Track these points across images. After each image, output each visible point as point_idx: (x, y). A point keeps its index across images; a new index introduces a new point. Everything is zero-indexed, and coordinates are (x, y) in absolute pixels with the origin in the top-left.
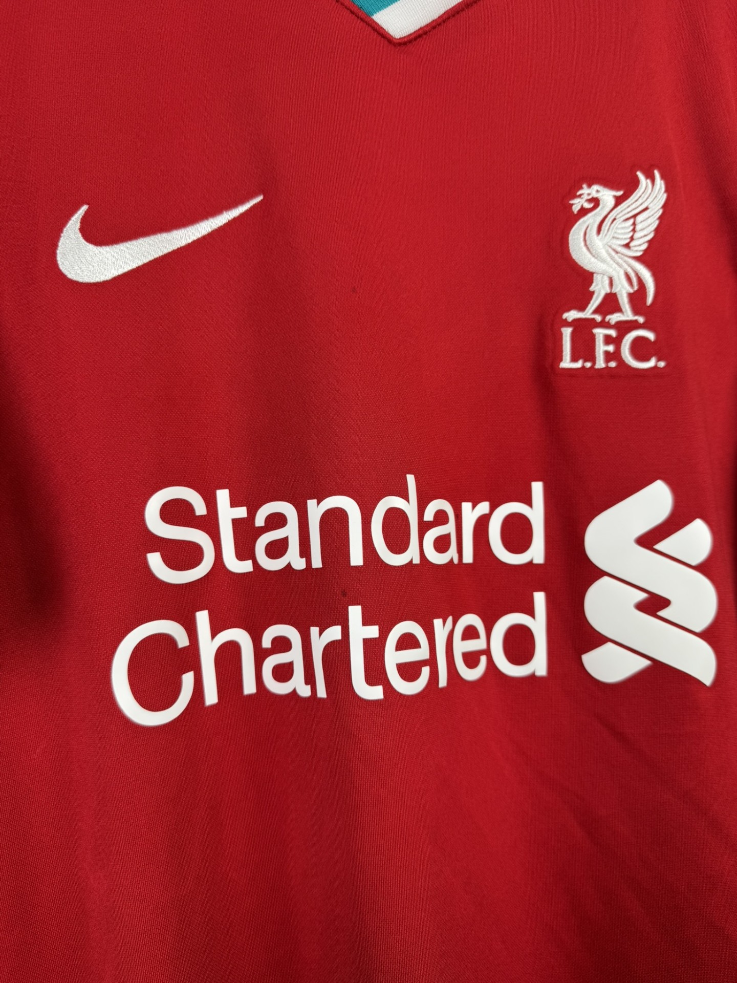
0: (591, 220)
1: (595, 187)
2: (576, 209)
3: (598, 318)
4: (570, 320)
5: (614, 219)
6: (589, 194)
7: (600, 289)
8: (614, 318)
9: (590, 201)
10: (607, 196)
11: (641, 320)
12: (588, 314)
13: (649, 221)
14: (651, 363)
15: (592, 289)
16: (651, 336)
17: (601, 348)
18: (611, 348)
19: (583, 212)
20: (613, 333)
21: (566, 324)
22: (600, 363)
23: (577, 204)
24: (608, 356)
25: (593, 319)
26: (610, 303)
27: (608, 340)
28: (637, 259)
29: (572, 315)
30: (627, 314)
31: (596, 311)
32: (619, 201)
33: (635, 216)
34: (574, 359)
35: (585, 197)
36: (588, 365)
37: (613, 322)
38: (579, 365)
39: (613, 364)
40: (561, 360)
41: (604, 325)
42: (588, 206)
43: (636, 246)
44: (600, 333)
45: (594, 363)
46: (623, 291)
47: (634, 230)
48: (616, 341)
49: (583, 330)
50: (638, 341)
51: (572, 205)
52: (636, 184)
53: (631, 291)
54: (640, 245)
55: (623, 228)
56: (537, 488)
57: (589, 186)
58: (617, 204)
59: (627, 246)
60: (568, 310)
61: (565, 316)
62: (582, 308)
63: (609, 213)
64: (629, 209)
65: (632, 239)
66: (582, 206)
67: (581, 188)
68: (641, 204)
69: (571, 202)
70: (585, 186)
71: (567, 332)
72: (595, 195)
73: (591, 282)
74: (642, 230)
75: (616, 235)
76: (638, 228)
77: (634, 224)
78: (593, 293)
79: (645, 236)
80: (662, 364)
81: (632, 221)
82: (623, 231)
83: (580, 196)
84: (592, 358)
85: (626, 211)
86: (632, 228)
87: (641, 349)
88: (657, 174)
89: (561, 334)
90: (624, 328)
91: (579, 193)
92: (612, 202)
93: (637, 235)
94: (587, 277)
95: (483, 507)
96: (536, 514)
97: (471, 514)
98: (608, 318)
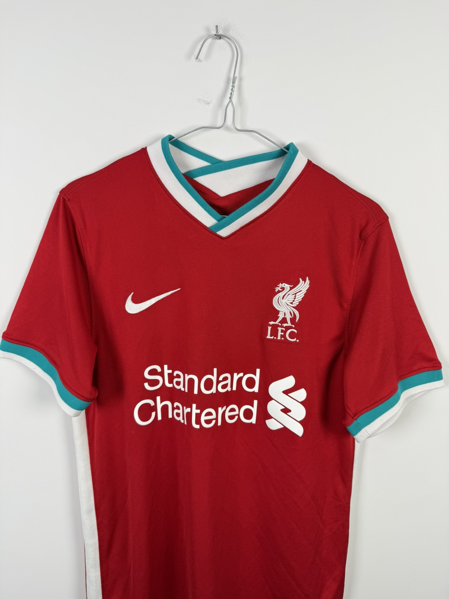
0: (281, 295)
1: (284, 284)
2: (276, 291)
3: (280, 324)
4: (271, 324)
5: (289, 294)
6: (281, 286)
7: (281, 316)
8: (285, 325)
9: (281, 288)
10: (287, 286)
11: (293, 326)
12: (277, 323)
13: (301, 295)
14: (295, 340)
15: (279, 316)
16: (296, 331)
17: (280, 333)
18: (283, 334)
19: (279, 292)
20: (284, 329)
21: (270, 325)
22: (279, 338)
23: (277, 289)
24: (282, 336)
25: (279, 325)
26: (284, 320)
27: (282, 331)
28: (294, 307)
29: (272, 323)
30: (289, 324)
31: (279, 323)
32: (291, 289)
33: (296, 294)
34: (271, 336)
35: (280, 287)
36: (275, 338)
37: (284, 326)
38: (272, 338)
39: (283, 339)
40: (267, 336)
41: (282, 327)
42: (280, 290)
43: (295, 303)
44: (280, 329)
45: (277, 337)
46: (288, 317)
47: (295, 298)
48: (285, 332)
49: (275, 328)
50: (292, 333)
51: (276, 289)
52: (298, 282)
53: (291, 317)
54: (296, 303)
55: (291, 297)
56: (258, 371)
57: (282, 284)
58: (290, 290)
59: (292, 303)
60: (271, 321)
61: (270, 323)
62: (275, 321)
63: (287, 292)
64: (295, 291)
65: (294, 301)
66: (279, 290)
67: (279, 284)
68: (299, 290)
69: (275, 288)
70: (280, 283)
71: (270, 328)
72: (283, 286)
73: (279, 313)
74: (298, 298)
75: (288, 299)
76: (296, 297)
77: (295, 296)
78: (279, 317)
79: (299, 300)
80: (298, 341)
81: (295, 295)
82: (291, 298)
83: (278, 287)
84: (276, 336)
85: (293, 292)
86: (294, 297)
87: (292, 335)
88: (307, 279)
89: (268, 328)
90: (288, 328)
91: (278, 286)
92: (289, 288)
93: (295, 300)
94: (278, 312)
95: (241, 375)
96: (257, 378)
97: (236, 377)
98: (283, 325)
